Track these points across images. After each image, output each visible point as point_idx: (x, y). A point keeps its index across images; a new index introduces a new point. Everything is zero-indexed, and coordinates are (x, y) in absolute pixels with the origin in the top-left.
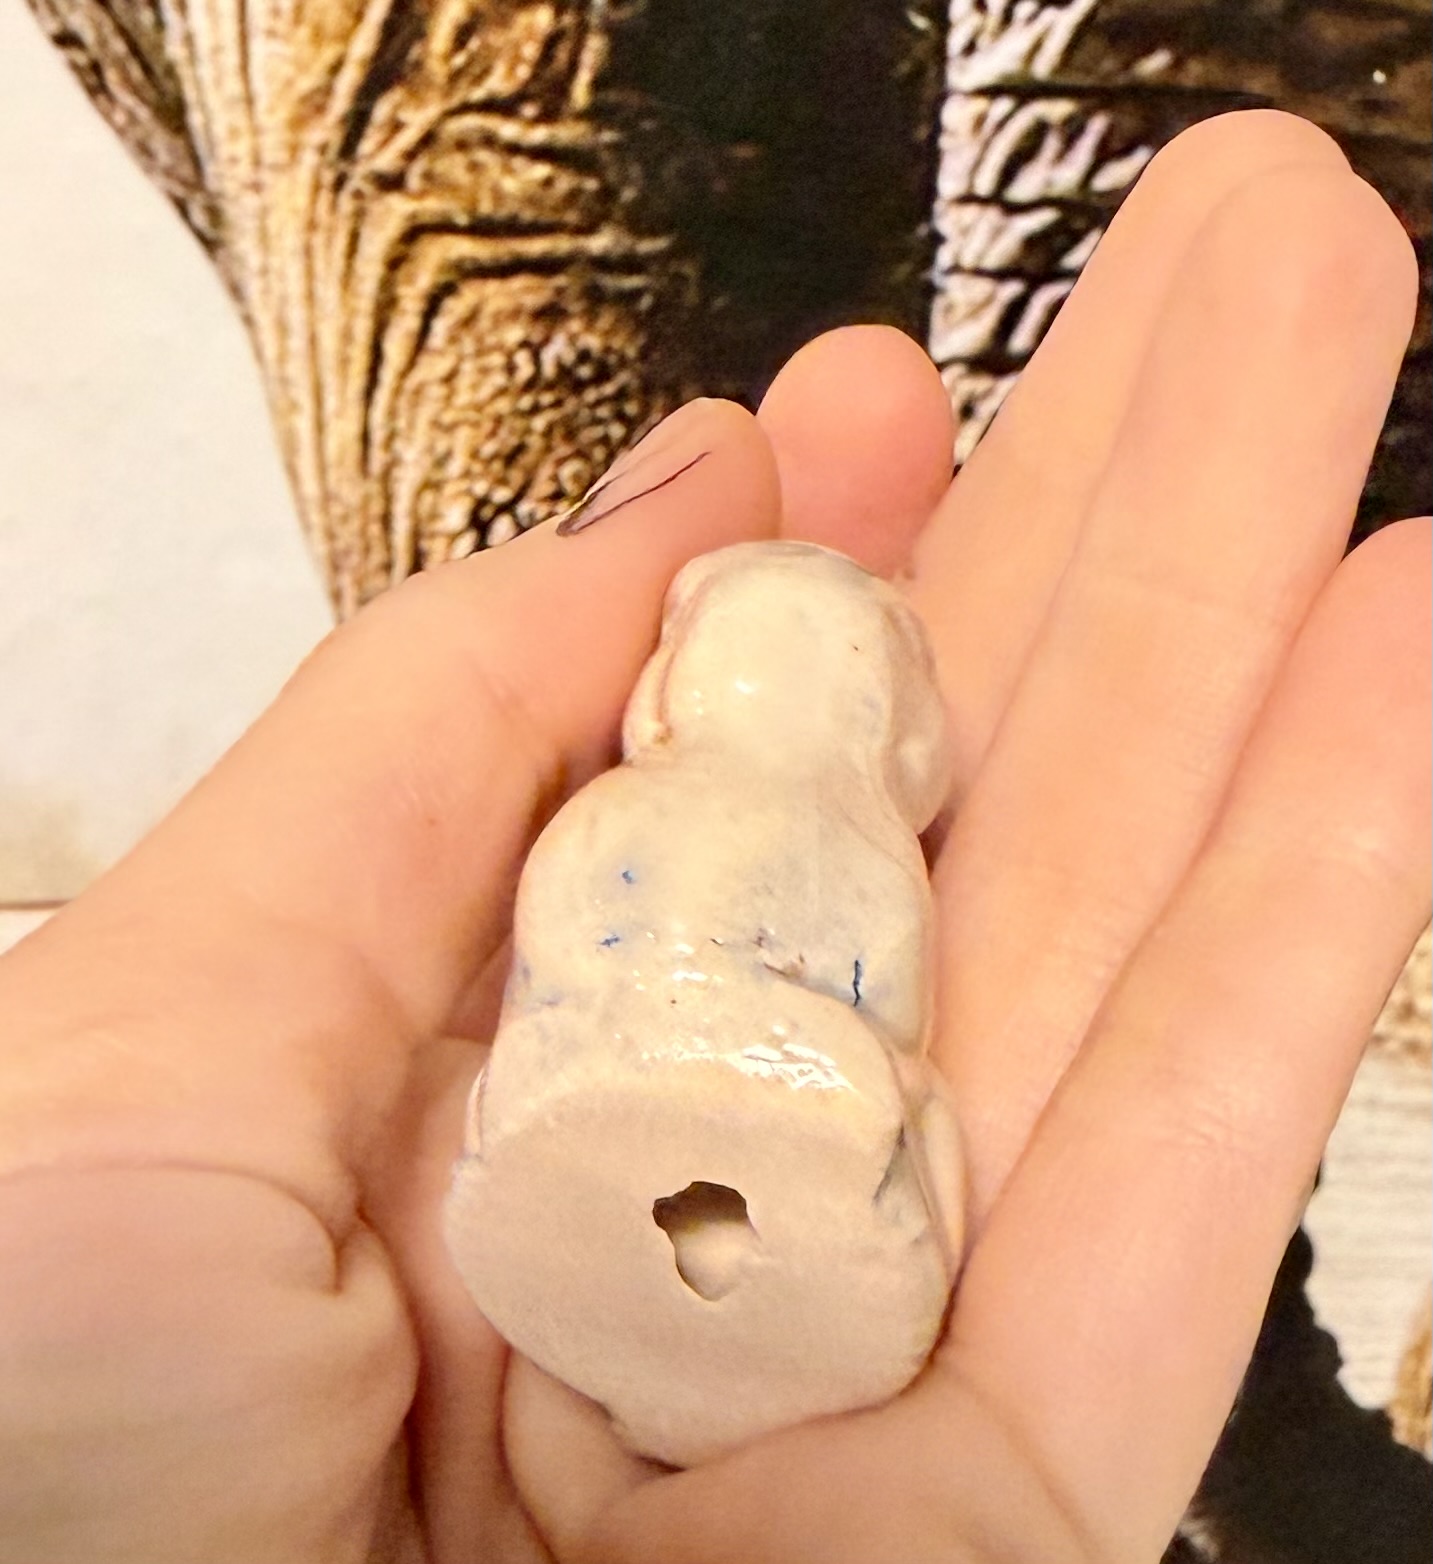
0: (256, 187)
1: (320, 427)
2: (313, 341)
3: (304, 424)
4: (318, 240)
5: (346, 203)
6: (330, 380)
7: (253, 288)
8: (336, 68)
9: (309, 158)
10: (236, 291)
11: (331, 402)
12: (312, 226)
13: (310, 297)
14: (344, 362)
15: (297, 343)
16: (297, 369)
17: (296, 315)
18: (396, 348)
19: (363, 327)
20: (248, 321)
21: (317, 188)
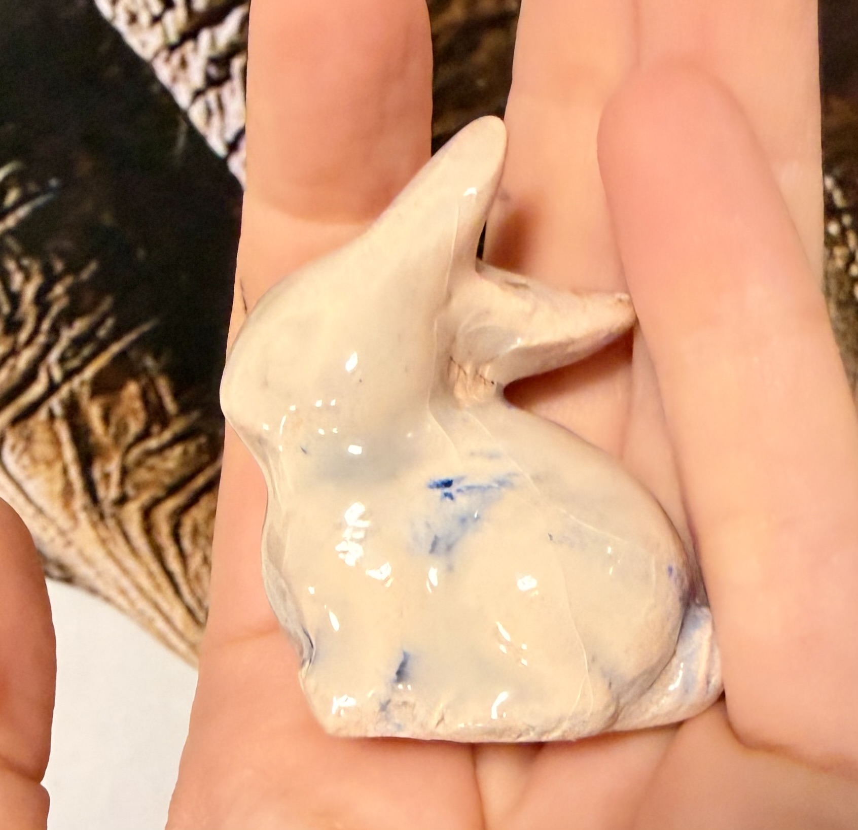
0: (69, 543)
1: (168, 620)
2: (140, 589)
3: (160, 624)
4: (111, 546)
5: (111, 522)
6: (159, 598)
7: (99, 584)
8: (65, 471)
9: (83, 516)
10: (93, 591)
11: (165, 606)
12: (103, 542)
13: (125, 571)
14: (158, 587)
15: (134, 594)
16: (142, 604)
17: (125, 583)
18: (174, 565)
19: (155, 567)
20: (107, 599)
21: (94, 525)
